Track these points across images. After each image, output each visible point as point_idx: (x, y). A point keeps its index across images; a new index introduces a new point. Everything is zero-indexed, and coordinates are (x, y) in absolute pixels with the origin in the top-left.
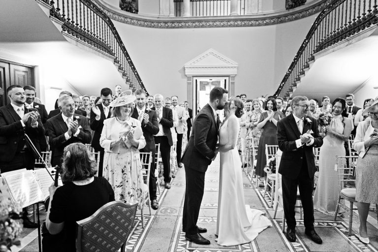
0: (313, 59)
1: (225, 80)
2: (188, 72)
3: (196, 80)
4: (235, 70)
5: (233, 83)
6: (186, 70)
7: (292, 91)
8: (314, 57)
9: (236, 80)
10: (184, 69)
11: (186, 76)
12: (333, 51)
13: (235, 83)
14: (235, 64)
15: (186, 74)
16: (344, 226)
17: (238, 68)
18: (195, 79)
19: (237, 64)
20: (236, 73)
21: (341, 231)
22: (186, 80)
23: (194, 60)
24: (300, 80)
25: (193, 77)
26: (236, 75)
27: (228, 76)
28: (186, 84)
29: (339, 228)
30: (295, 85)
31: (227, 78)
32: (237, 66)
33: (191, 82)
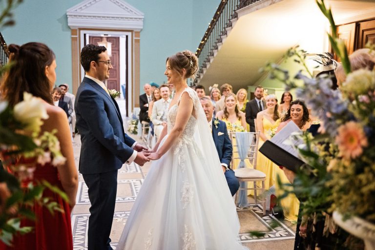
0: (236, 16)
1: (127, 36)
2: (73, 22)
3: (85, 35)
4: (141, 23)
5: (138, 41)
6: (68, 19)
7: (213, 55)
8: (237, 14)
9: (142, 38)
10: (66, 17)
11: (69, 27)
12: (257, 9)
13: (141, 41)
14: (141, 15)
15: (69, 25)
16: (260, 208)
17: (144, 20)
18: (82, 32)
19: (143, 14)
20: (142, 28)
21: (257, 213)
22: (69, 33)
23: (81, 5)
24: (221, 42)
25: (80, 29)
26: (142, 30)
27: (131, 31)
28: (70, 40)
29: (254, 211)
30: (217, 48)
31: (129, 34)
32: (143, 17)
33: (77, 36)
